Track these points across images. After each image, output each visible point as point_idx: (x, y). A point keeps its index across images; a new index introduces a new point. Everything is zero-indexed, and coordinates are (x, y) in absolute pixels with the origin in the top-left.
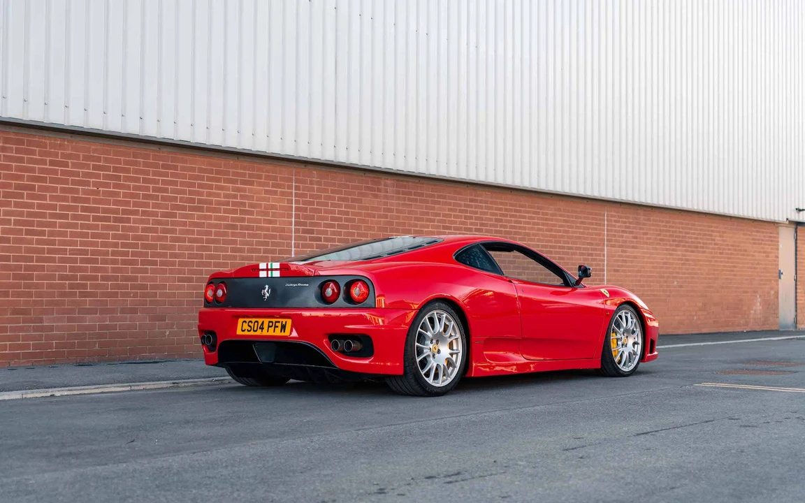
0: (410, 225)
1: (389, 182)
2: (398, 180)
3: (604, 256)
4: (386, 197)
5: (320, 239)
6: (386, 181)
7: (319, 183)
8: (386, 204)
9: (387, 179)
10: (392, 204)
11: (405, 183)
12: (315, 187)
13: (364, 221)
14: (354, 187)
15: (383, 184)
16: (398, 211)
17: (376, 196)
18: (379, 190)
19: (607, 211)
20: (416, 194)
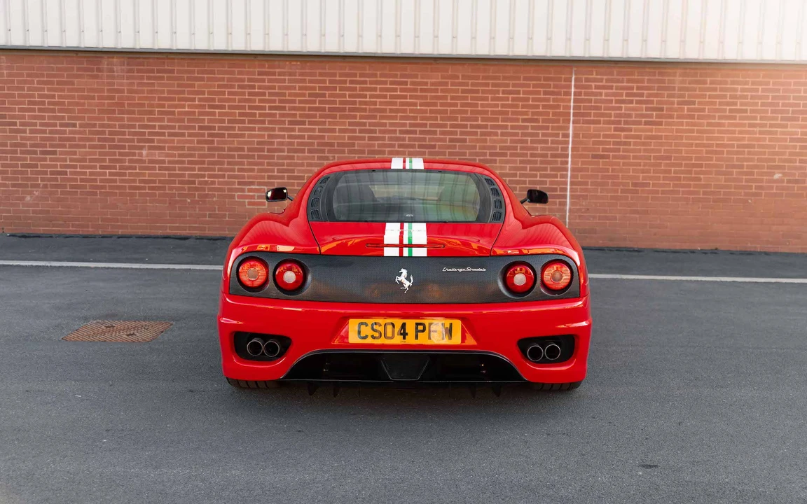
0: (151, 105)
1: (115, 60)
2: (129, 58)
3: (567, 136)
4: (113, 77)
5: (15, 124)
6: (110, 60)
7: (8, 68)
8: (109, 84)
9: (113, 58)
10: (122, 85)
11: (141, 60)
12: (5, 72)
13: (78, 104)
14: (59, 69)
15: (106, 63)
16: (129, 91)
17: (96, 77)
18: (99, 70)
19: (575, 74)
20: (159, 71)
